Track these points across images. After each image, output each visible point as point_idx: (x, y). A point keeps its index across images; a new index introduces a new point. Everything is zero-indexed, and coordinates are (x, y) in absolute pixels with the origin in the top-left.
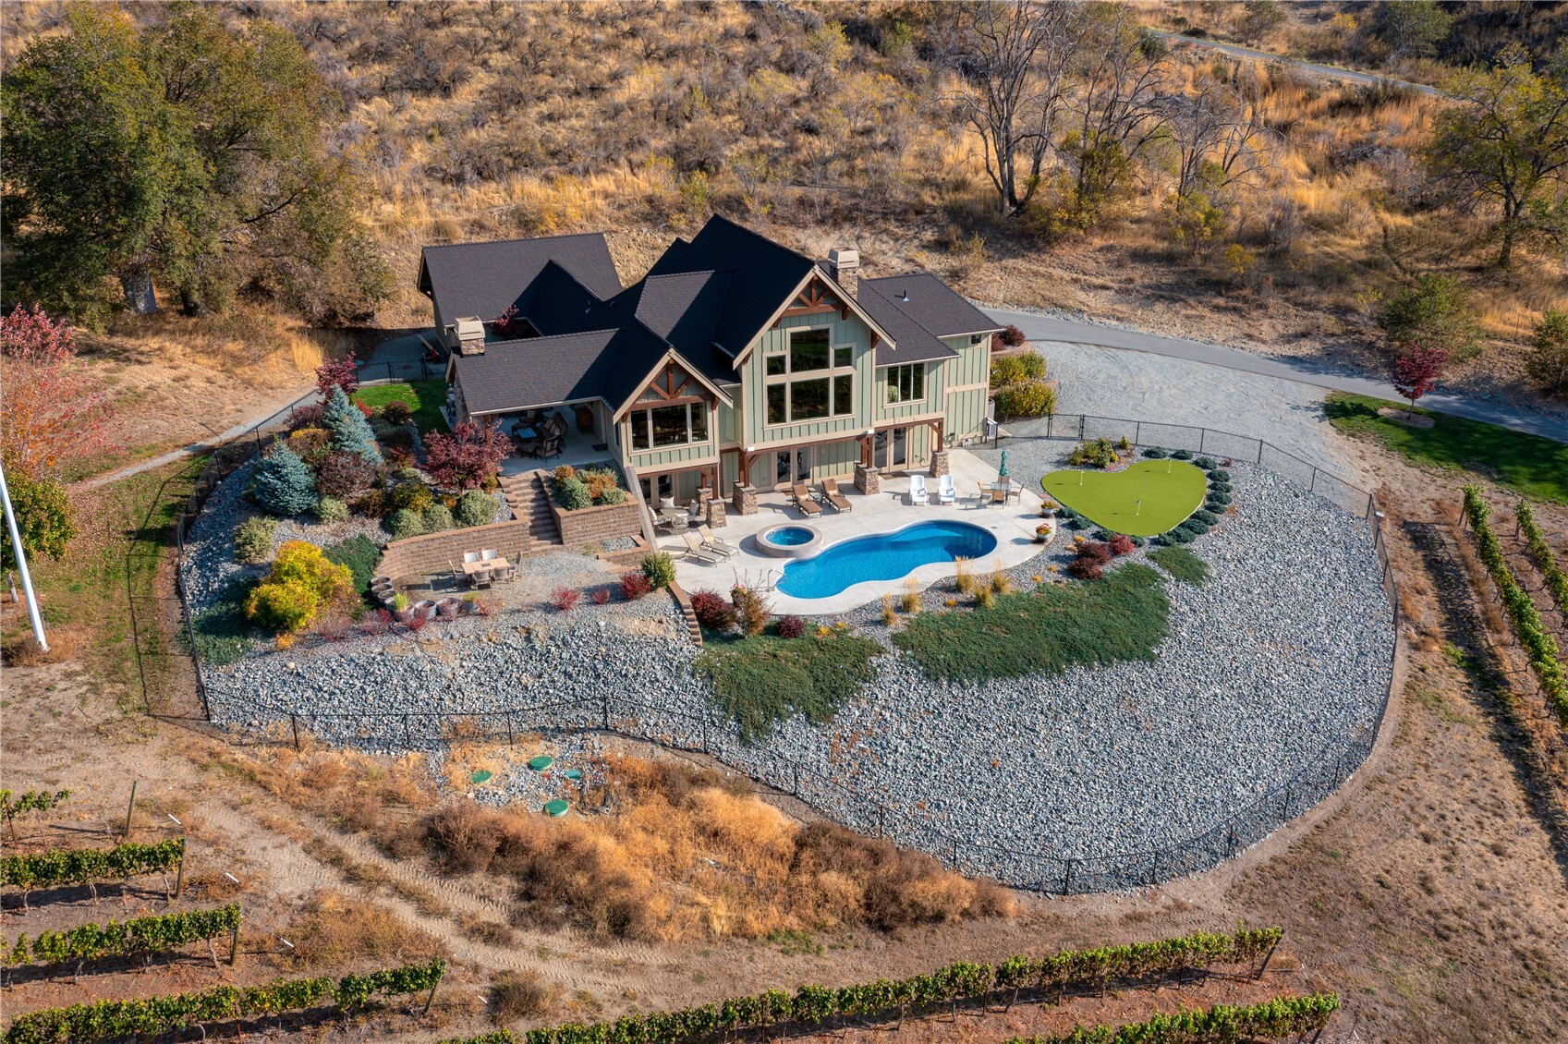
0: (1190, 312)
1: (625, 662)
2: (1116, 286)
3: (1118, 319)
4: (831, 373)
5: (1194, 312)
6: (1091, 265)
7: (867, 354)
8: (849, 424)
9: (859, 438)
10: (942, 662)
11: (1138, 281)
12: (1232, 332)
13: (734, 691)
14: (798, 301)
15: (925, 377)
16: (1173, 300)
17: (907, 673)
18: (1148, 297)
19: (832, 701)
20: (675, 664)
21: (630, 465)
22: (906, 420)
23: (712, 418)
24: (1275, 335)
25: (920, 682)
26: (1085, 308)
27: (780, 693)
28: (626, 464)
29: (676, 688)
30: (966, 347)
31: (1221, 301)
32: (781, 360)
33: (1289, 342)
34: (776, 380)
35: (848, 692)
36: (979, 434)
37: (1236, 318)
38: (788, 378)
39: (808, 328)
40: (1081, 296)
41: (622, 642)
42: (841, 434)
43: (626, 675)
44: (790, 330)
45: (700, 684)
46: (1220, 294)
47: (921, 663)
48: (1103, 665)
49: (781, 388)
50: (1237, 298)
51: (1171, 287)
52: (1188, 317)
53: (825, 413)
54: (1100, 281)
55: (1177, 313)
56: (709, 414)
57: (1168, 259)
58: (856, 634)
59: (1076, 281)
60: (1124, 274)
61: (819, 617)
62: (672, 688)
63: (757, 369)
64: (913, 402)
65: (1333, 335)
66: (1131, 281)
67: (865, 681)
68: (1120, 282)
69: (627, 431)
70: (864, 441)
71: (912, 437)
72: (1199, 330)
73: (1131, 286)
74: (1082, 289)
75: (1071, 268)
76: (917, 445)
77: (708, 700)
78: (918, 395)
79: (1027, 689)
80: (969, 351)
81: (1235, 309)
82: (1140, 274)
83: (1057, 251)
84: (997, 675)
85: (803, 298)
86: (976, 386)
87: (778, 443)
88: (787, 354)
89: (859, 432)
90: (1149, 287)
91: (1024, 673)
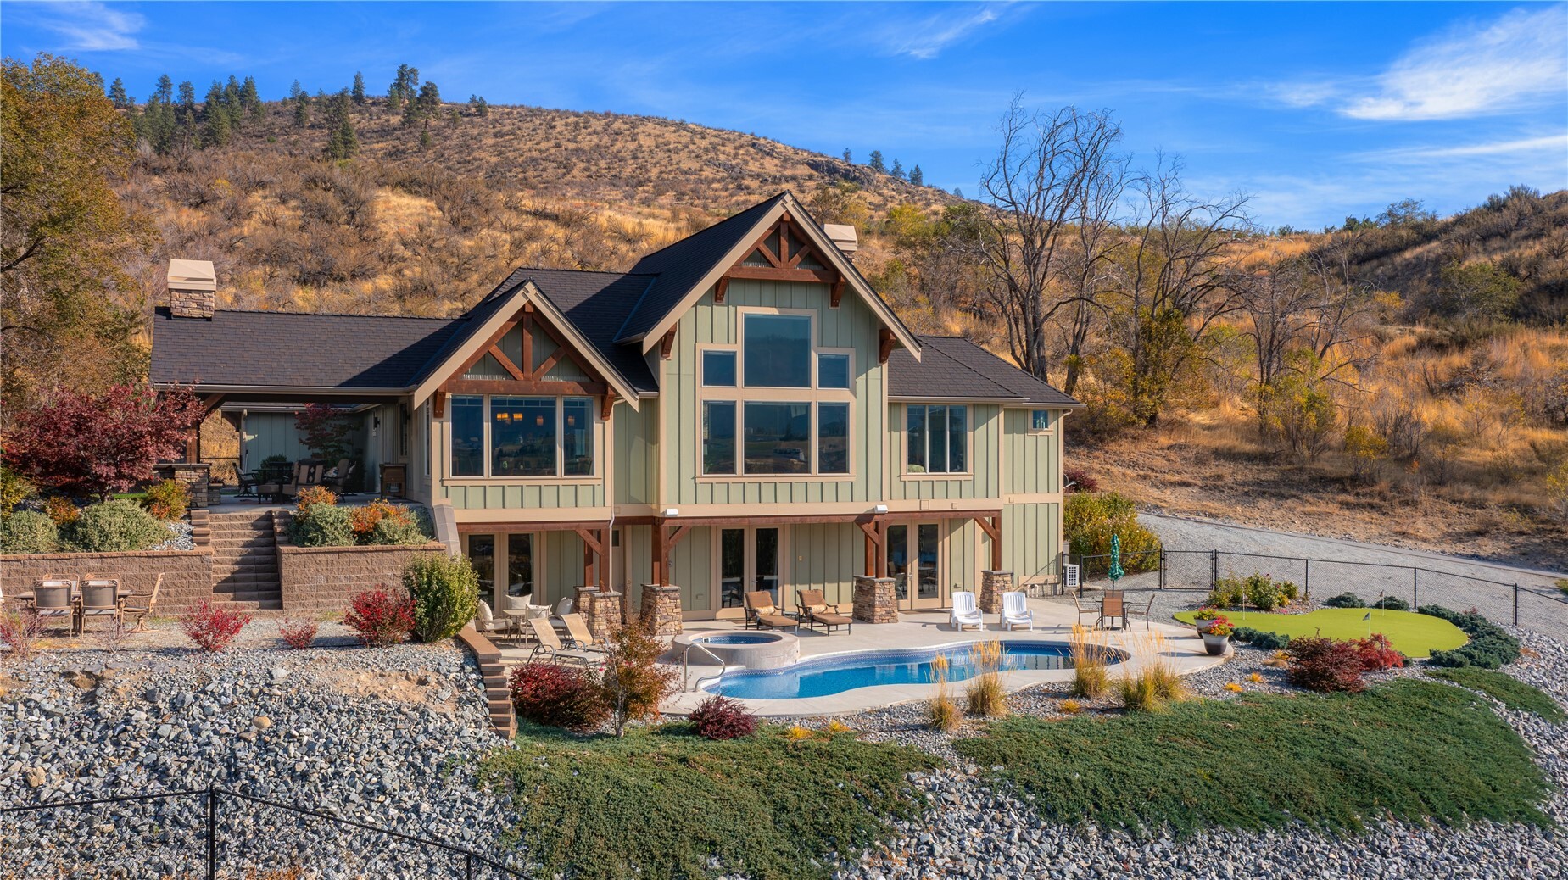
0: (1308, 508)
1: (310, 748)
2: (1200, 483)
3: (1211, 515)
4: (814, 395)
5: (1314, 509)
6: (1160, 462)
7: (874, 372)
8: (844, 491)
9: (863, 519)
10: (1079, 787)
11: (1229, 479)
12: (1375, 530)
13: (572, 818)
14: (755, 255)
15: (970, 434)
16: (1282, 497)
17: (1000, 806)
18: (1247, 494)
19: (818, 853)
20: (434, 758)
21: (445, 502)
22: (940, 504)
23: (603, 435)
24: (1438, 534)
25: (1033, 825)
26: (1164, 504)
27: (690, 828)
28: (437, 499)
29: (425, 807)
30: (1025, 431)
31: (1351, 499)
32: (729, 358)
33: (1460, 540)
34: (720, 393)
35: (860, 838)
36: (1052, 579)
37: (1375, 515)
38: (740, 394)
39: (774, 311)
40: (1155, 493)
41: (315, 708)
42: (830, 508)
43: (304, 776)
44: (744, 310)
45: (488, 802)
46: (1344, 491)
47: (1028, 787)
48: (1444, 824)
49: (729, 408)
50: (1372, 495)
51: (1276, 483)
52: (1309, 514)
53: (805, 468)
54: (1177, 478)
55: (1291, 510)
56: (597, 427)
57: (1265, 459)
58: (873, 739)
59: (1144, 477)
60: (1207, 472)
61: (790, 719)
62: (416, 809)
63: (687, 369)
64: (949, 475)
65: (1521, 533)
66: (1220, 477)
67: (898, 817)
68: (1204, 479)
69: (441, 434)
70: (869, 527)
71: (949, 547)
72: (1327, 526)
73: (1220, 483)
74: (1153, 485)
75: (1134, 464)
76: (957, 566)
77: (500, 832)
78: (959, 464)
79: (1290, 854)
80: (1030, 438)
81: (1372, 506)
82: (1230, 472)
83: (1113, 447)
84: (1211, 821)
85: (765, 249)
86: (1042, 497)
87: (720, 509)
88: (738, 348)
89: (861, 508)
90: (1244, 484)
91: (1275, 822)
